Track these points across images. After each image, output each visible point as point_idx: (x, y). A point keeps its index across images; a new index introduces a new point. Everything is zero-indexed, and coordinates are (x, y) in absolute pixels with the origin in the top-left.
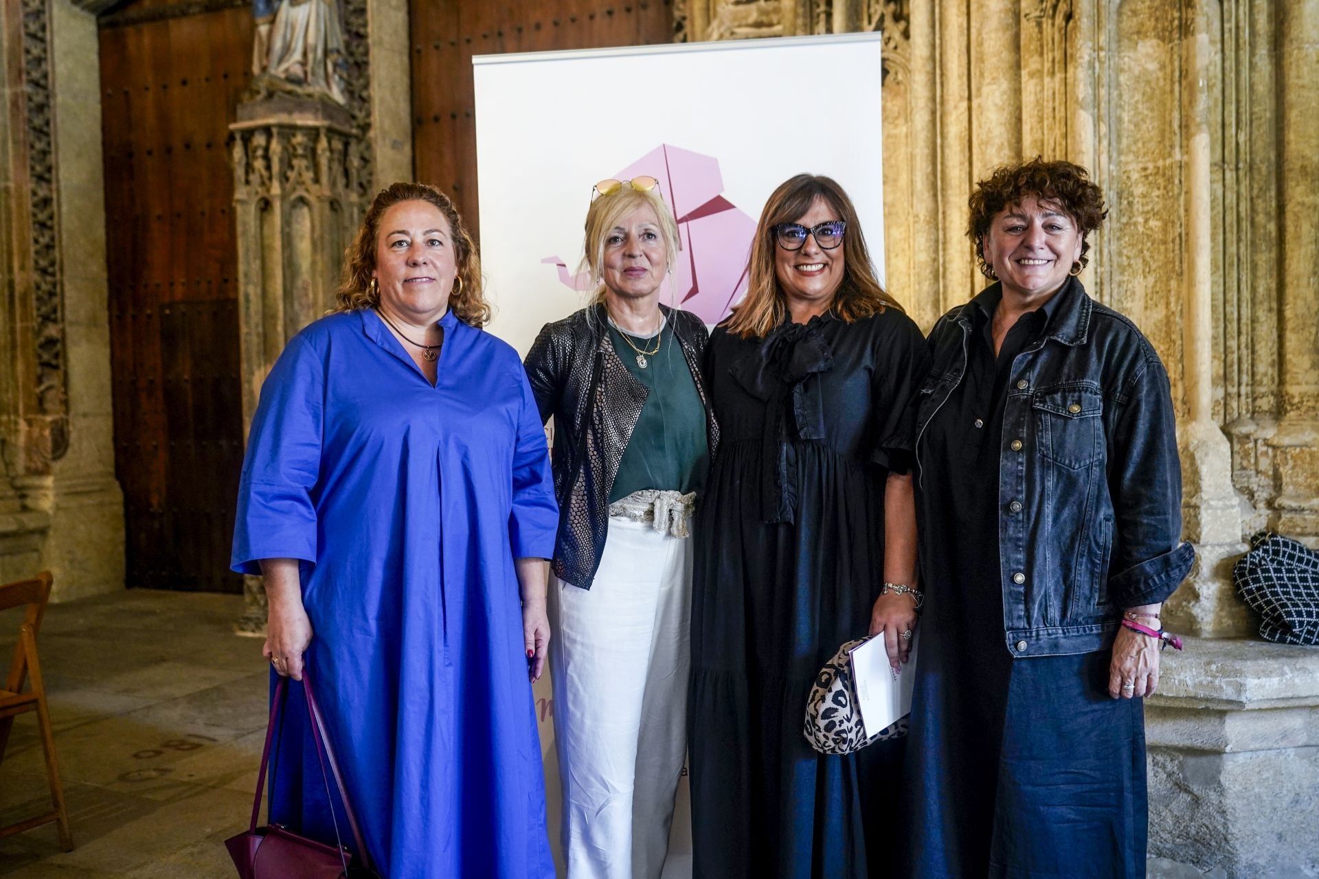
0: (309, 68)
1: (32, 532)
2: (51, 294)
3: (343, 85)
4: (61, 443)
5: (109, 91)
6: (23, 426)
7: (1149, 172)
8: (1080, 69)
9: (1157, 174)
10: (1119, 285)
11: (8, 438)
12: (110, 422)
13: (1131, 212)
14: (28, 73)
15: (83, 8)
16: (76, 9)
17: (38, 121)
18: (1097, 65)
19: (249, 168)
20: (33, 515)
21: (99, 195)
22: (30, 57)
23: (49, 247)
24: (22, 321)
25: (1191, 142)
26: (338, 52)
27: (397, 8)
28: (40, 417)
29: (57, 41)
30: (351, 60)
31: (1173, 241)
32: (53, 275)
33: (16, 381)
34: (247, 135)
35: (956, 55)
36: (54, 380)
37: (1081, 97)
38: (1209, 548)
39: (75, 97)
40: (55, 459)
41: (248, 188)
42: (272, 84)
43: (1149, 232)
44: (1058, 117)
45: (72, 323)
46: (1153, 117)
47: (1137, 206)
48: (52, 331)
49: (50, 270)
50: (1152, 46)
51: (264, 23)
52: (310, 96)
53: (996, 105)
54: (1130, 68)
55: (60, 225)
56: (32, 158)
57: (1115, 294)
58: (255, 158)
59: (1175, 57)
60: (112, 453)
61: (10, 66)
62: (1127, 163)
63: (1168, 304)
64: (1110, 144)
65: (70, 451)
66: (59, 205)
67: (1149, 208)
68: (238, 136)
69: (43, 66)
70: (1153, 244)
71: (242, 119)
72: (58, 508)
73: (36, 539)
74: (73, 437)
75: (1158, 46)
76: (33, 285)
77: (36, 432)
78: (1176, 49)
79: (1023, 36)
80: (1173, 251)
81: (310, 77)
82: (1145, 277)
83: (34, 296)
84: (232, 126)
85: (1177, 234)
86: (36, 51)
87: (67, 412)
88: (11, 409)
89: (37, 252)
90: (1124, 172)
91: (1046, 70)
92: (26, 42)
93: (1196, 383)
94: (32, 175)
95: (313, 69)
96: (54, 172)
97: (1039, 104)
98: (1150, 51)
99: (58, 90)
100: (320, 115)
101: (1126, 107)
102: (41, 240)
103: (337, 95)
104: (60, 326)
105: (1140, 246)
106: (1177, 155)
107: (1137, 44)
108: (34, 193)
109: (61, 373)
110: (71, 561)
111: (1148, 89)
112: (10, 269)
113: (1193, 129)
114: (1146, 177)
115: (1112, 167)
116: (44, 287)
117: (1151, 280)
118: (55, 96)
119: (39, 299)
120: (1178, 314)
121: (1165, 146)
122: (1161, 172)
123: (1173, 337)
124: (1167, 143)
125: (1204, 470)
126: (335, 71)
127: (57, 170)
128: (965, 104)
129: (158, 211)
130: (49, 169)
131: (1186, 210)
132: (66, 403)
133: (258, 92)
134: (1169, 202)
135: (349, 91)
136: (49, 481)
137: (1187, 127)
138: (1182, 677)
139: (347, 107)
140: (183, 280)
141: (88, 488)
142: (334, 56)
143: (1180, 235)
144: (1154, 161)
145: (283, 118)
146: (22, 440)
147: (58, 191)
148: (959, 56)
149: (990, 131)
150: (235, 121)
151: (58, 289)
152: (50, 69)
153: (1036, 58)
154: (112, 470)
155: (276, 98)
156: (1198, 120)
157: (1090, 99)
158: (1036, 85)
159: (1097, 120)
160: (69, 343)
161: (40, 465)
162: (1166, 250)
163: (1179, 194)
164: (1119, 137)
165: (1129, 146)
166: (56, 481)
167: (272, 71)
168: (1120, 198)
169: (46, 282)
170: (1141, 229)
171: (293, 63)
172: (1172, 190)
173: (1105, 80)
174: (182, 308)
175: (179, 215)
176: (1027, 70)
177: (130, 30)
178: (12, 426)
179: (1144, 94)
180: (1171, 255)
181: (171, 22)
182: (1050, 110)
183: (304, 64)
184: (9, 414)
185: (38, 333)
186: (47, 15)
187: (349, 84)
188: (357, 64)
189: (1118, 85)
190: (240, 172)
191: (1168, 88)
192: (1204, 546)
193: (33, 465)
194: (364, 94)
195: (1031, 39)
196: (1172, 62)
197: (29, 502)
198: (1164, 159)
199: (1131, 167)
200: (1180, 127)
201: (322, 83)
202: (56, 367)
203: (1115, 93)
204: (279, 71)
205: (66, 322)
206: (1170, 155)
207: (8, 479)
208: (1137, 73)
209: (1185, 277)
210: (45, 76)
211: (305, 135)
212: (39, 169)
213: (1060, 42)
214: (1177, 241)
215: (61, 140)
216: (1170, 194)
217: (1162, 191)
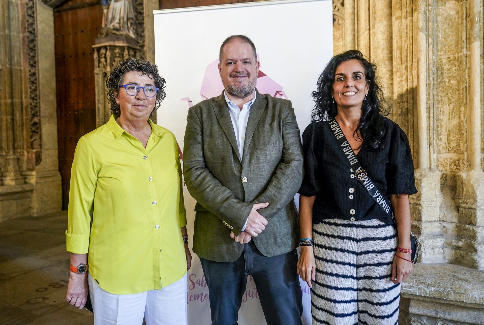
0: (121, 25)
1: (27, 191)
2: (36, 107)
3: (134, 31)
4: (38, 159)
5: (57, 35)
6: (26, 153)
7: (451, 59)
8: (420, 14)
9: (454, 60)
10: (437, 109)
11: (20, 158)
12: (57, 152)
13: (443, 77)
14: (28, 29)
15: (48, 6)
16: (46, 6)
17: (31, 46)
18: (428, 12)
19: (99, 62)
20: (27, 185)
21: (54, 72)
22: (28, 23)
23: (35, 90)
24: (26, 116)
25: (472, 46)
26: (132, 19)
27: (155, 3)
28: (31, 150)
29: (38, 18)
30: (137, 22)
31: (463, 89)
32: (36, 100)
33: (23, 137)
34: (99, 49)
35: (363, 12)
36: (37, 137)
37: (420, 26)
38: (481, 228)
39: (45, 37)
40: (36, 165)
41: (99, 69)
42: (108, 31)
43: (451, 86)
44: (408, 36)
45: (43, 117)
46: (453, 35)
47: (445, 74)
48: (36, 120)
49: (35, 98)
50: (453, 4)
51: (106, 9)
52: (122, 35)
53: (381, 31)
54: (442, 14)
55: (39, 82)
56: (29, 59)
57: (435, 112)
58: (102, 58)
59: (464, 8)
60: (58, 162)
61: (22, 26)
62: (441, 55)
63: (459, 118)
64: (433, 47)
65: (42, 162)
66: (39, 75)
67: (451, 75)
68: (95, 50)
69: (33, 26)
70: (452, 91)
71: (97, 44)
72: (37, 182)
73: (29, 194)
74: (43, 157)
75: (455, 3)
76: (29, 103)
77: (30, 155)
78: (464, 4)
79: (393, 2)
80: (462, 94)
81: (121, 28)
82: (449, 105)
83: (29, 107)
84: (93, 46)
85: (464, 86)
86: (30, 21)
87: (41, 148)
88: (21, 147)
89: (31, 92)
90: (440, 59)
91: (403, 16)
92: (27, 18)
93: (474, 153)
94: (29, 65)
95: (123, 25)
96: (37, 63)
97: (400, 31)
98: (452, 6)
99: (38, 34)
100: (125, 42)
101: (441, 31)
102: (32, 88)
103: (132, 35)
104: (39, 118)
105: (447, 92)
106: (465, 51)
107: (445, 3)
108: (30, 71)
109: (39, 134)
110: (42, 202)
111: (451, 23)
112: (22, 98)
113: (472, 40)
114: (450, 61)
115: (434, 57)
116: (33, 104)
117: (452, 106)
118: (37, 37)
119: (31, 108)
120: (465, 122)
121: (458, 48)
122: (456, 59)
123: (462, 132)
124: (460, 46)
125: (478, 192)
126: (131, 26)
127: (38, 63)
128: (368, 32)
129: (74, 77)
130: (35, 63)
131: (469, 76)
132: (41, 145)
133: (103, 34)
134: (461, 72)
135: (136, 33)
136: (34, 173)
137: (469, 39)
138: (473, 294)
139: (136, 39)
140: (81, 101)
141: (49, 175)
142: (131, 20)
143: (466, 87)
144: (453, 54)
145: (112, 43)
146: (25, 158)
147: (38, 70)
148: (365, 12)
149: (378, 42)
150: (94, 44)
151: (38, 105)
152: (36, 28)
153: (399, 11)
154: (57, 168)
155: (109, 36)
156: (475, 35)
157: (424, 27)
158: (399, 23)
159: (428, 37)
160: (42, 124)
161: (31, 167)
162: (459, 93)
163: (466, 69)
164: (437, 44)
165: (442, 48)
166: (37, 173)
167: (108, 26)
168: (438, 71)
169: (34, 102)
170: (447, 84)
171: (115, 24)
172: (462, 67)
173: (431, 19)
174: (82, 111)
175: (80, 79)
176: (395, 16)
177: (64, 13)
178: (22, 154)
179: (448, 25)
180: (462, 96)
181: (78, 10)
182: (405, 33)
183: (119, 23)
184: (20, 149)
185: (31, 120)
186: (35, 8)
187: (136, 30)
188: (140, 23)
189: (437, 21)
190: (96, 63)
191: (460, 22)
192: (478, 227)
193: (29, 167)
194: (142, 34)
195: (397, 3)
196: (462, 10)
197: (27, 180)
198: (458, 53)
199: (442, 57)
200: (466, 39)
201: (127, 30)
202: (37, 133)
203: (435, 25)
204: (111, 26)
205: (41, 117)
206: (461, 52)
207: (19, 172)
208: (445, 16)
209: (468, 106)
210: (34, 30)
211: (119, 49)
212: (31, 62)
213: (410, 4)
214: (465, 89)
215: (39, 52)
216: (461, 69)
217: (457, 68)
